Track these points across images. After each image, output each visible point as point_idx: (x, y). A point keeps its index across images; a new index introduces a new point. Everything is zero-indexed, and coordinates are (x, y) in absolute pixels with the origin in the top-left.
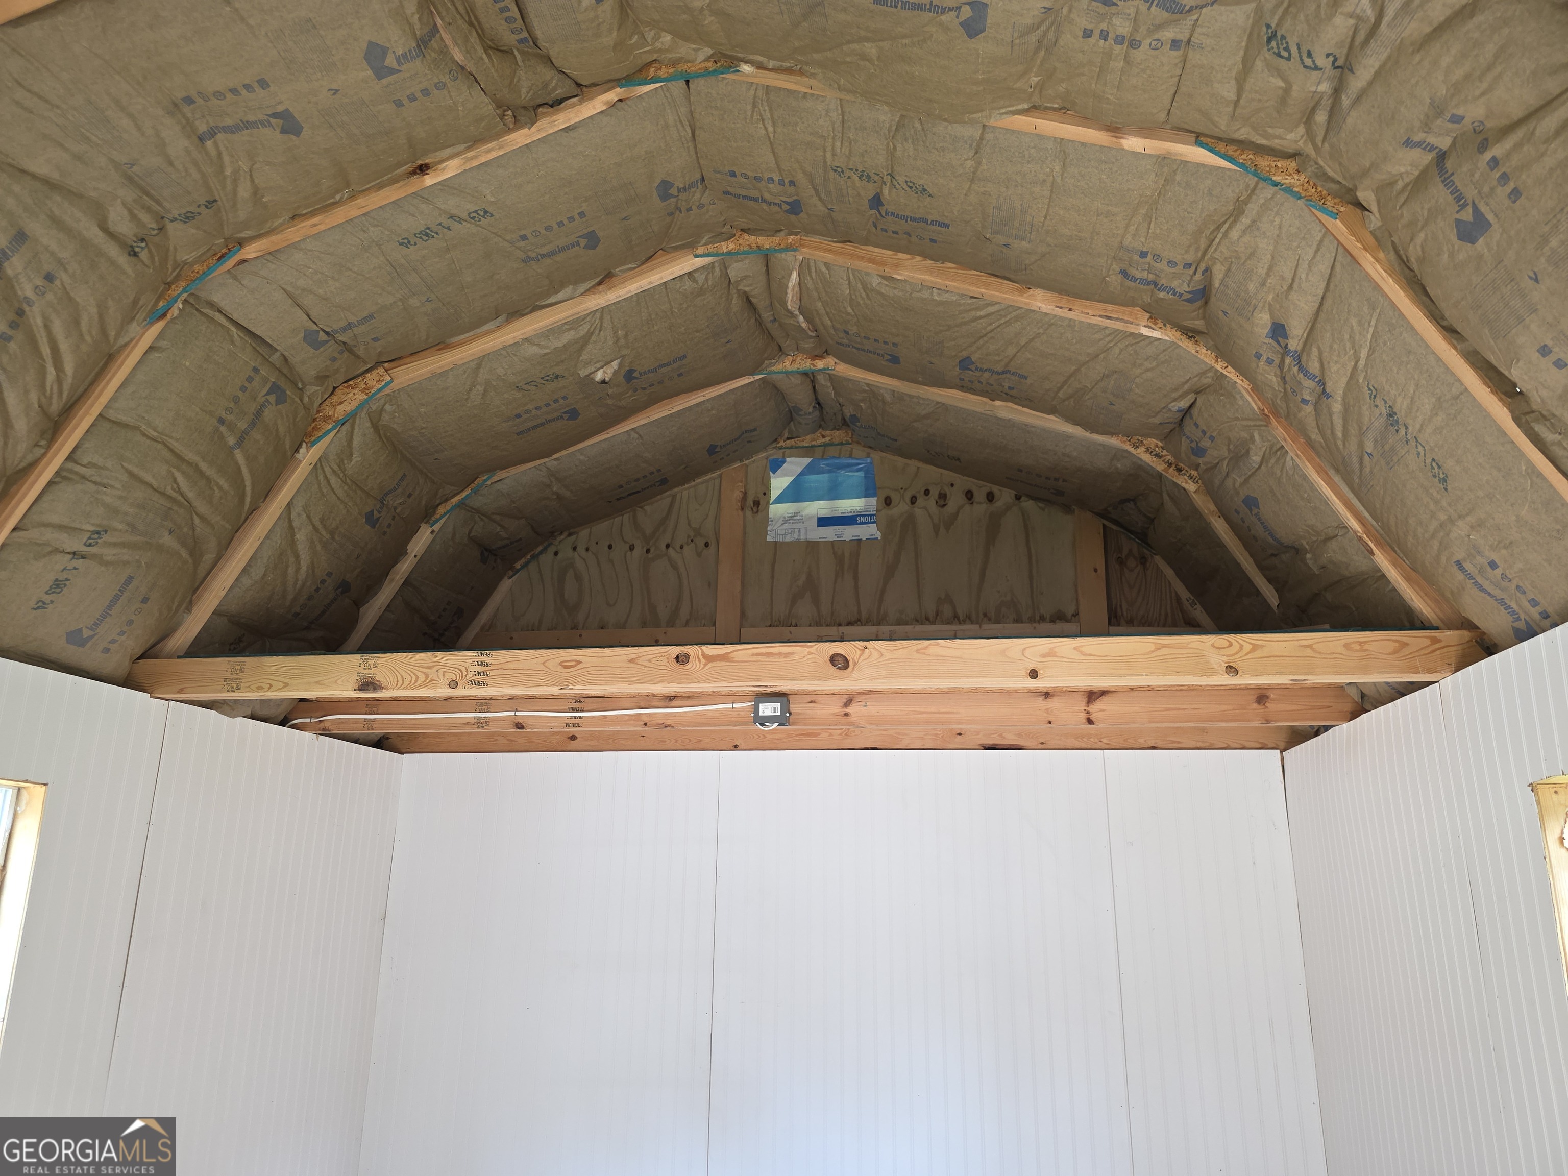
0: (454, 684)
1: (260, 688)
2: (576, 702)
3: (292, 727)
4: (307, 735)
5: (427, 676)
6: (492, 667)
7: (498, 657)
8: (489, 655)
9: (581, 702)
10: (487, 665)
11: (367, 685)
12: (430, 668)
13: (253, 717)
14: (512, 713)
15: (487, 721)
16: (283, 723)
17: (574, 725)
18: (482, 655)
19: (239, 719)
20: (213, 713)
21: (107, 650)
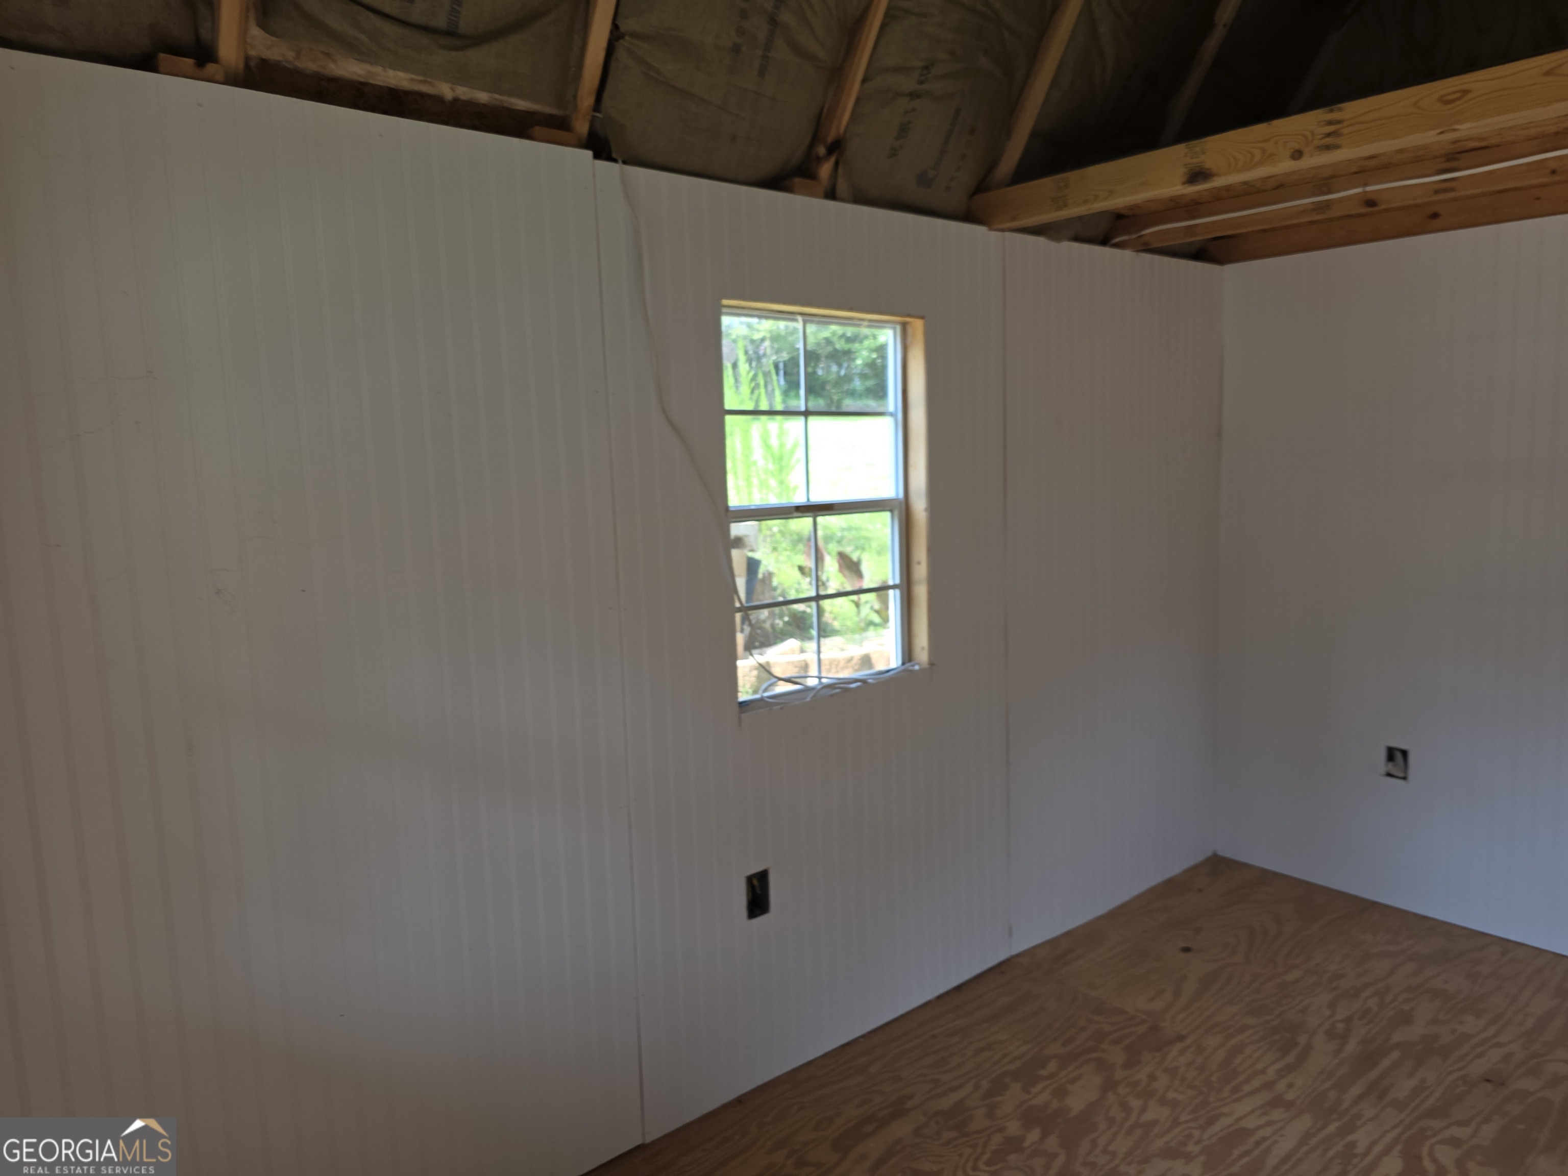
0: (1297, 155)
1: (1086, 201)
2: (1448, 160)
3: (1116, 246)
4: (1127, 254)
5: (1264, 151)
6: (1346, 124)
7: (1352, 109)
8: (1340, 110)
9: (1455, 159)
10: (1338, 122)
11: (1197, 175)
12: (1267, 141)
13: (1077, 239)
14: (1359, 190)
15: (1328, 205)
16: (1104, 241)
17: (1445, 191)
18: (1332, 111)
19: (1066, 245)
20: (1041, 240)
21: (948, 189)
